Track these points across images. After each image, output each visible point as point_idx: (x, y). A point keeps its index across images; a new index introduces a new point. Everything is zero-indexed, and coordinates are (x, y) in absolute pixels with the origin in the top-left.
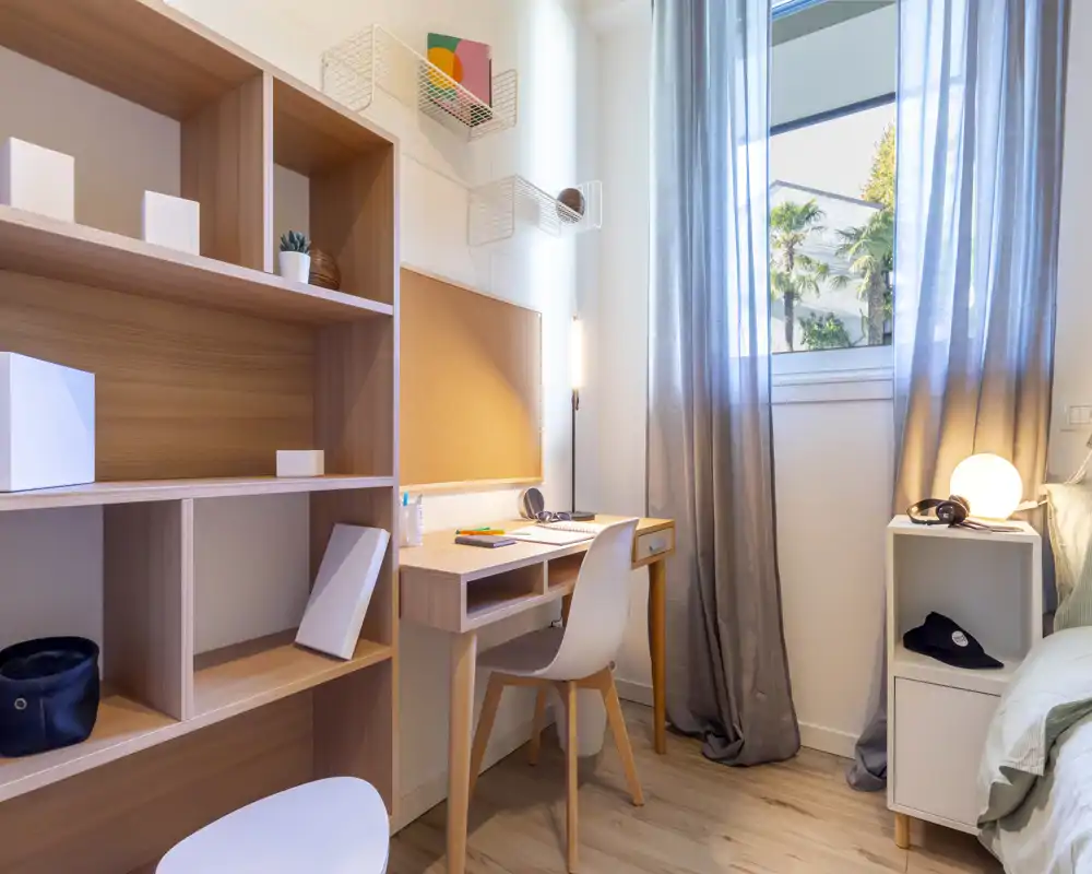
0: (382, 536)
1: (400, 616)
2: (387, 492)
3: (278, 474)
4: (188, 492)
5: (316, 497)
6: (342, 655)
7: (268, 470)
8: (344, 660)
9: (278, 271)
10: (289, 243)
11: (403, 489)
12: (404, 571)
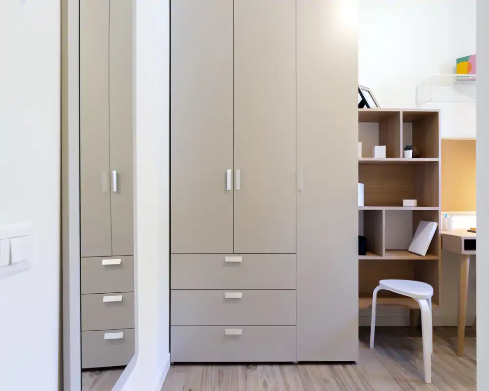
0: (435, 225)
1: (442, 248)
2: (437, 212)
3: (404, 205)
4: (384, 209)
5: (414, 212)
6: (422, 254)
7: (401, 205)
8: (422, 256)
9: (404, 157)
10: (406, 148)
11: (442, 213)
12: (442, 236)
